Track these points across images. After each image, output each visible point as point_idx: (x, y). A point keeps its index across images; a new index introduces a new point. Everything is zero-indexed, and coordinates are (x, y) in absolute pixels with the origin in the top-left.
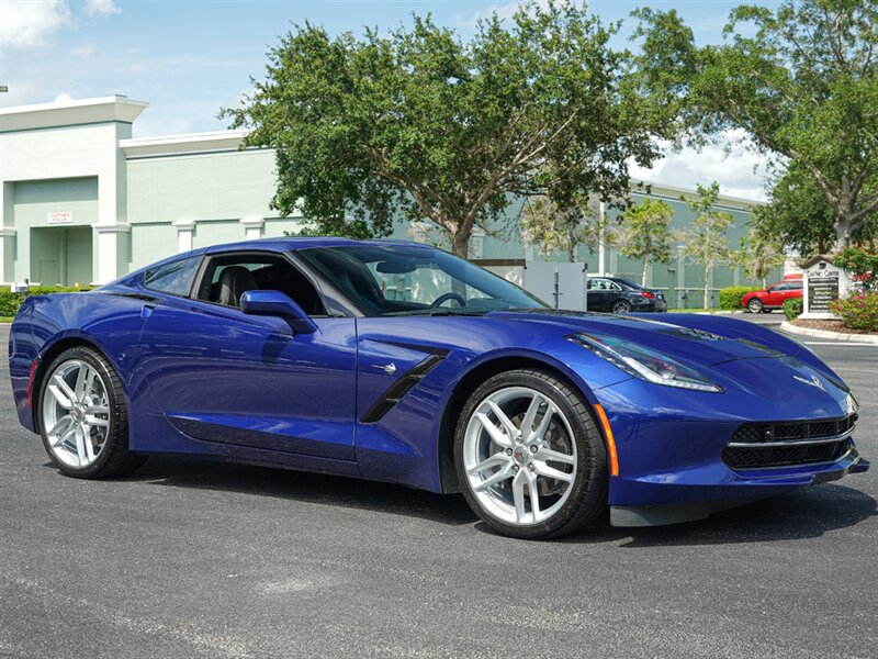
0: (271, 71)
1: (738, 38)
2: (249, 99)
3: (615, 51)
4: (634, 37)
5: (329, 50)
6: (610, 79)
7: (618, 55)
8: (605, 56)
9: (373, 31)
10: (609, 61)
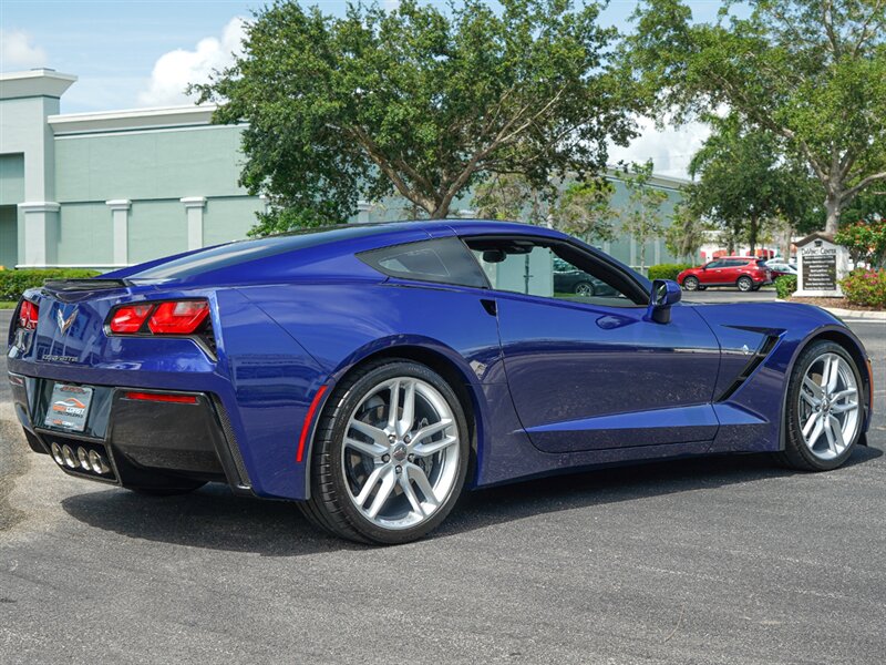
0: (247, 45)
1: (734, 20)
2: (218, 74)
3: (603, 28)
4: (632, 18)
5: (310, 24)
6: (597, 57)
7: (607, 32)
8: (594, 32)
9: (356, 6)
10: (597, 38)
